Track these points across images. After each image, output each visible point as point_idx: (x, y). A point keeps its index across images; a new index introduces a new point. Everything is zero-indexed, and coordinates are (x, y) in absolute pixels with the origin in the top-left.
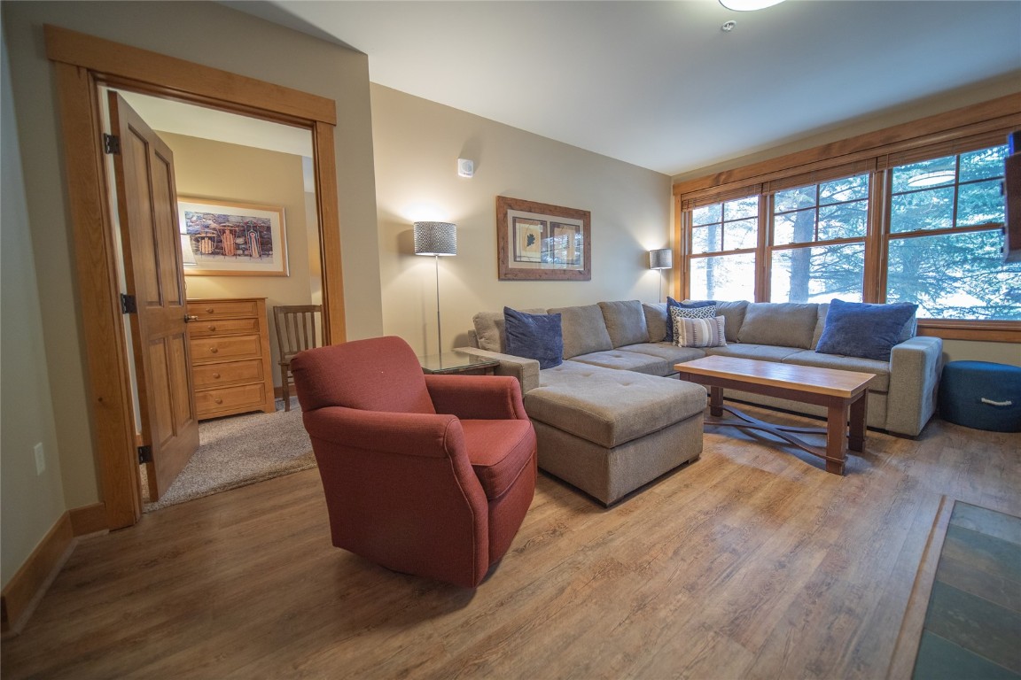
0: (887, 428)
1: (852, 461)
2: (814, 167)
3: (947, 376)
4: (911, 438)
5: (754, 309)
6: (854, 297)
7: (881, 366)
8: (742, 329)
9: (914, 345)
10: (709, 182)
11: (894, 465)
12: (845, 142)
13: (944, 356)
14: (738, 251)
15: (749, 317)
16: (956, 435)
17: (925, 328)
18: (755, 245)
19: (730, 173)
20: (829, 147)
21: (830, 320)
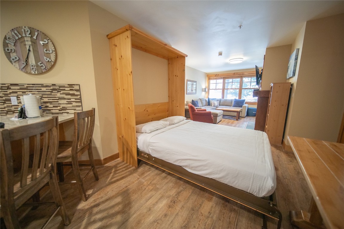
0: (242, 116)
1: (238, 120)
2: (233, 76)
3: (248, 110)
4: (244, 117)
5: (222, 100)
6: (237, 98)
7: (241, 108)
8: (221, 103)
9: (245, 105)
10: (214, 75)
11: (242, 120)
12: (237, 73)
13: (248, 107)
14: (219, 89)
15: (222, 101)
16: (249, 117)
17: (246, 103)
18: (222, 88)
19: (218, 74)
20: (235, 73)
21: (234, 102)
